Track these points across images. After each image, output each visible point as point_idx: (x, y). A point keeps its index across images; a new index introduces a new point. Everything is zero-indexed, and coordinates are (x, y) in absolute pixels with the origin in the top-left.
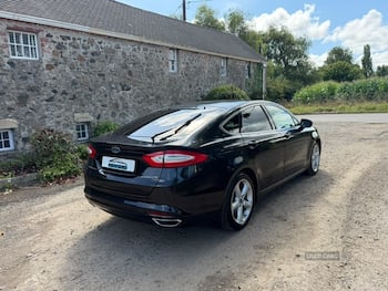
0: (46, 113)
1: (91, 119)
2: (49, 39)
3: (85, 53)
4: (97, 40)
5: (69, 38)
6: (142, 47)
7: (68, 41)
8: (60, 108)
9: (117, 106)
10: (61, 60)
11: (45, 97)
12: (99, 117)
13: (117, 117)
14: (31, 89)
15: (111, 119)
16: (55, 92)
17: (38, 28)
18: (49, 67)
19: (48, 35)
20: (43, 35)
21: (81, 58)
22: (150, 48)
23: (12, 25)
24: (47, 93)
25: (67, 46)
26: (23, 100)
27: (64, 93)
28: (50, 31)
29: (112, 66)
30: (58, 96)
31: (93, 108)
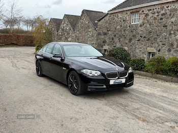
0: (137, 46)
1: (155, 51)
2: (143, 13)
3: (158, 16)
4: (165, 6)
5: (151, 10)
7: (151, 11)
8: (142, 44)
9: (172, 45)
10: (146, 21)
11: (137, 39)
12: (159, 51)
13: (172, 52)
14: (133, 36)
15: (167, 53)
16: (141, 37)
17: (139, 9)
18: (141, 26)
19: (143, 11)
20: (141, 12)
21: (155, 19)
24: (138, 37)
25: (150, 14)
26: (130, 40)
27: (145, 37)
28: (143, 9)
29: (173, 20)
30: (142, 39)
31: (157, 45)
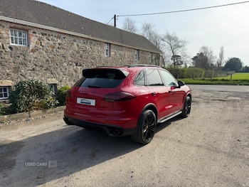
1: (57, 82)
2: (34, 34)
3: (55, 44)
4: (62, 36)
5: (46, 34)
6: (89, 41)
7: (45, 36)
8: (38, 75)
9: (73, 75)
10: (41, 47)
11: (30, 68)
12: (61, 82)
16: (36, 65)
17: (28, 28)
18: (33, 51)
19: (34, 32)
21: (52, 46)
22: (93, 42)
23: (12, 25)
24: (31, 66)
25: (45, 39)
26: (16, 69)
27: (41, 66)
28: (35, 30)
29: (71, 51)
30: (38, 68)
31: (57, 76)
